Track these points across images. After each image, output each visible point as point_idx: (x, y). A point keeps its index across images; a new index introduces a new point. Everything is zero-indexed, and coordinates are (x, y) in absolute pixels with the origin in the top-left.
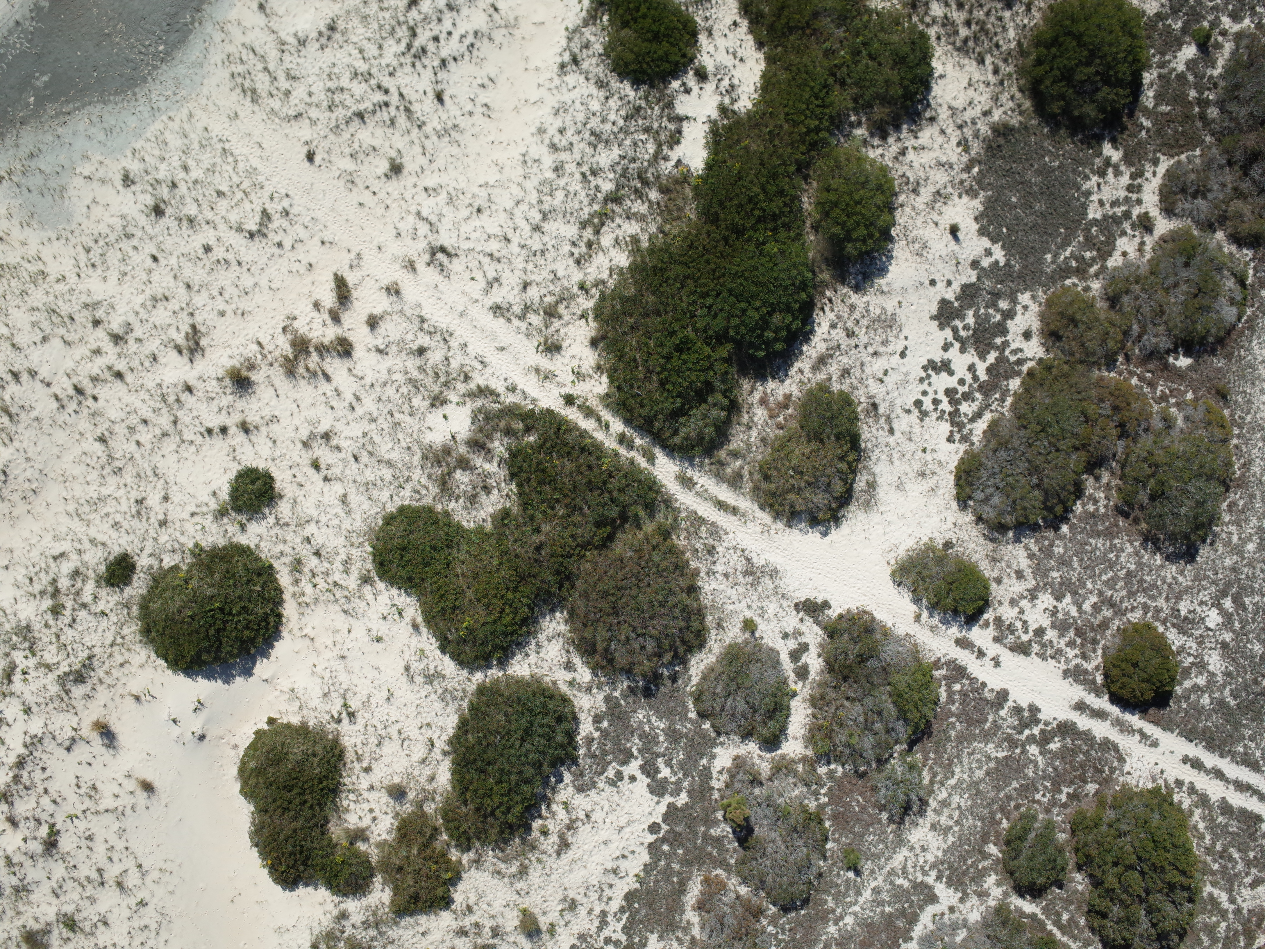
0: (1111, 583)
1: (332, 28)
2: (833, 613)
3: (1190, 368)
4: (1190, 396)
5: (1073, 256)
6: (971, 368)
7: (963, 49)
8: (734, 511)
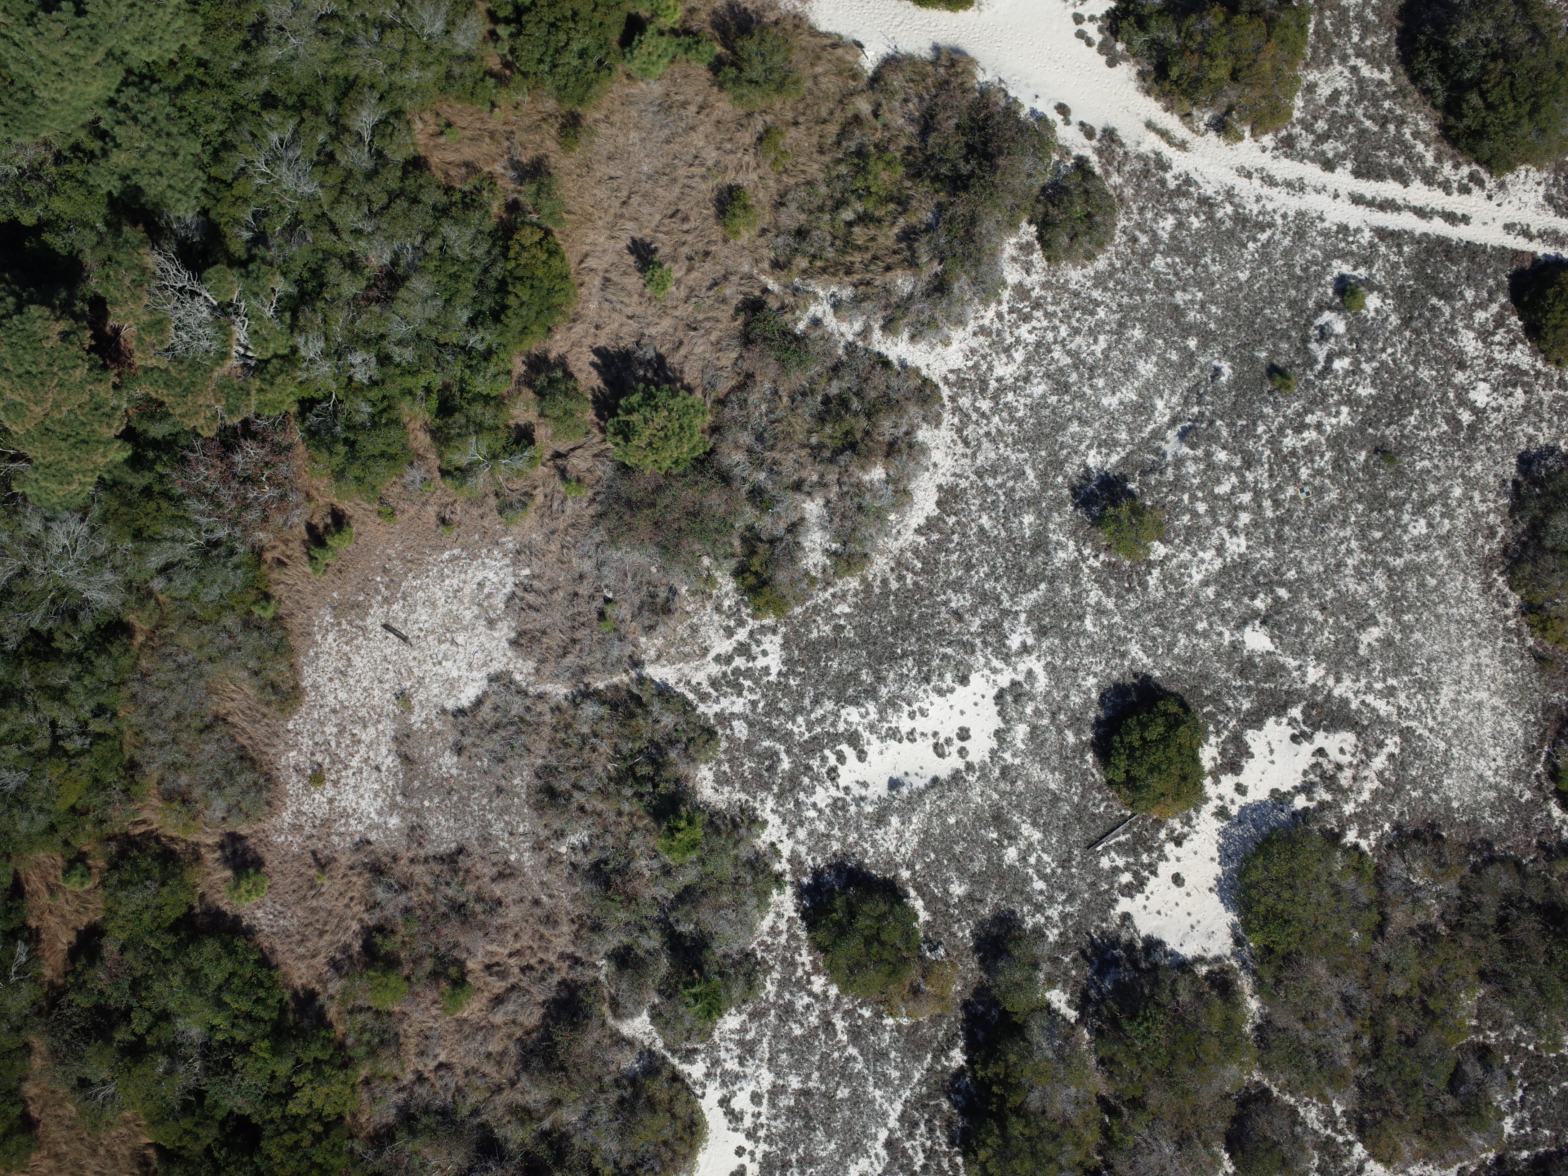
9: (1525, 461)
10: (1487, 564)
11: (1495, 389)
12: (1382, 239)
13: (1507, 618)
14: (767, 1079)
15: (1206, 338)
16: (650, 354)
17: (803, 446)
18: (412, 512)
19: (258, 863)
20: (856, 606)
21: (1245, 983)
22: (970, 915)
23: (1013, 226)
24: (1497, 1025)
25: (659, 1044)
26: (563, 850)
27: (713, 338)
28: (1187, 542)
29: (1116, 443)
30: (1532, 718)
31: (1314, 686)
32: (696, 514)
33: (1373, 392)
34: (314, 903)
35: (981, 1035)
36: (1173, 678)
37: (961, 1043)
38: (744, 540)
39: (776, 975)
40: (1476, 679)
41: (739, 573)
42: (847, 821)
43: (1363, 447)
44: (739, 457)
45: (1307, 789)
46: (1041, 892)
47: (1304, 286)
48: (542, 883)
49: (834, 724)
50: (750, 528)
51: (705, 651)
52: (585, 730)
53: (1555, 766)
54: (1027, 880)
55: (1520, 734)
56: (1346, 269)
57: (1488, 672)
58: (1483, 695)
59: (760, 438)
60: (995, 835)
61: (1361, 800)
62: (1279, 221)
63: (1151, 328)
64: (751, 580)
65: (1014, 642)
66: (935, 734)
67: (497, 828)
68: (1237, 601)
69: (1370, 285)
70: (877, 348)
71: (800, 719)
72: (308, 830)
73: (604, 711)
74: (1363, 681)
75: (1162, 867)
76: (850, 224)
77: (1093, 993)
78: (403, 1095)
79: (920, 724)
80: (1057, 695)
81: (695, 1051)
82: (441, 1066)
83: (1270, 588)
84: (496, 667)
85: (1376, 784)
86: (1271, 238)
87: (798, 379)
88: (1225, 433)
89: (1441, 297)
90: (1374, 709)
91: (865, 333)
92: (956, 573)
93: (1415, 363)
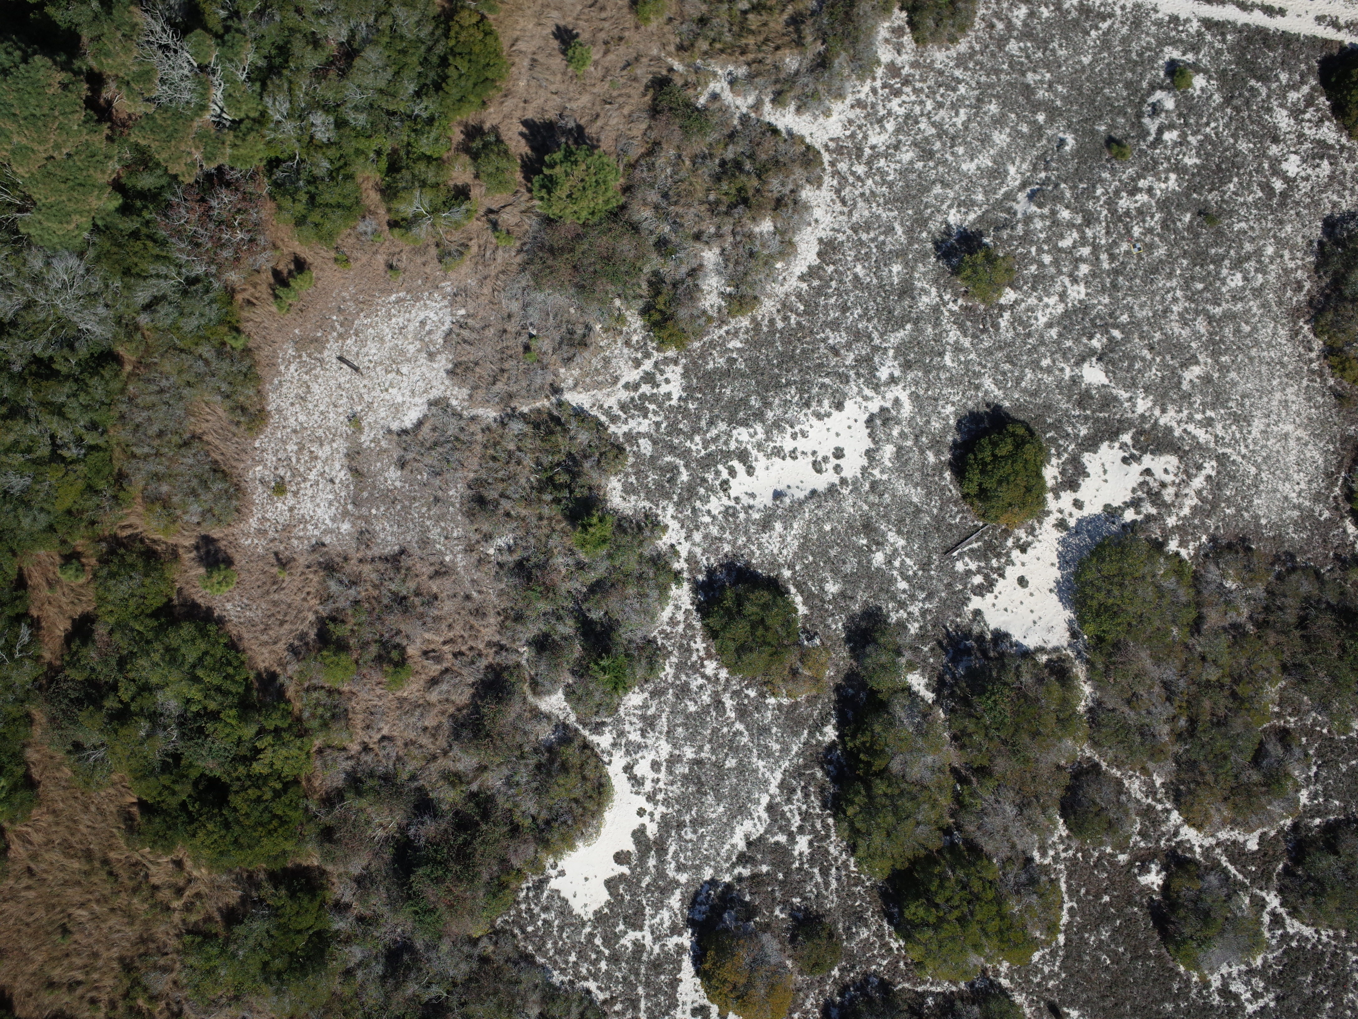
9: (1330, 225)
10: (1294, 314)
11: (1304, 161)
12: (1208, 29)
13: (1311, 361)
14: (665, 749)
15: (1053, 113)
16: (571, 124)
17: (701, 203)
18: (364, 259)
19: (229, 562)
20: (747, 341)
21: (1080, 670)
22: (842, 610)
23: (886, 10)
24: (1296, 712)
25: (573, 718)
26: (491, 551)
27: (626, 111)
28: (1034, 289)
29: (973, 203)
30: (1331, 447)
31: (1142, 416)
32: (609, 258)
33: (1198, 161)
34: (276, 597)
35: (850, 715)
36: (1019, 407)
37: (833, 721)
38: (650, 283)
39: (674, 659)
40: (1284, 414)
41: (645, 312)
42: (737, 526)
43: (1187, 210)
44: (647, 213)
45: (1135, 504)
46: (904, 591)
47: (1139, 70)
48: (473, 581)
49: (726, 443)
50: (656, 273)
51: (616, 380)
52: (512, 447)
53: (1350, 489)
54: (892, 581)
55: (1320, 461)
56: (1176, 54)
57: (1294, 407)
58: (1289, 428)
59: (665, 196)
60: (865, 542)
61: (1182, 514)
62: (1118, 12)
63: (1005, 103)
64: (656, 317)
65: (883, 374)
66: (814, 453)
67: (434, 533)
68: (1077, 340)
69: (1197, 68)
70: (768, 118)
71: (697, 438)
72: (271, 534)
73: (528, 429)
74: (1186, 412)
75: (1009, 570)
76: (745, 12)
77: (948, 677)
78: (351, 763)
79: (801, 444)
80: (920, 421)
81: (603, 724)
82: (384, 738)
83: (1105, 328)
84: (435, 394)
85: (1195, 501)
86: (1111, 27)
87: (698, 145)
88: (1068, 194)
89: (1258, 79)
90: (1194, 437)
91: (757, 106)
92: (833, 315)
93: (1235, 136)
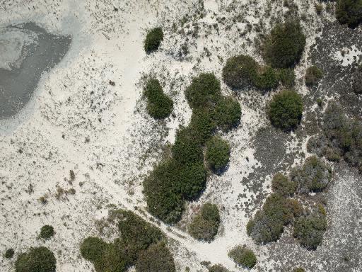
0: (291, 257)
1: (69, 100)
2: (212, 265)
3: (315, 196)
4: (315, 204)
5: (282, 164)
6: (252, 196)
7: (250, 106)
8: (183, 237)
11: (317, 267)
13: (329, 215)
30: (330, 191)
40: (339, 203)
43: (351, 262)
55: (334, 188)
57: (336, 204)
58: (339, 199)
